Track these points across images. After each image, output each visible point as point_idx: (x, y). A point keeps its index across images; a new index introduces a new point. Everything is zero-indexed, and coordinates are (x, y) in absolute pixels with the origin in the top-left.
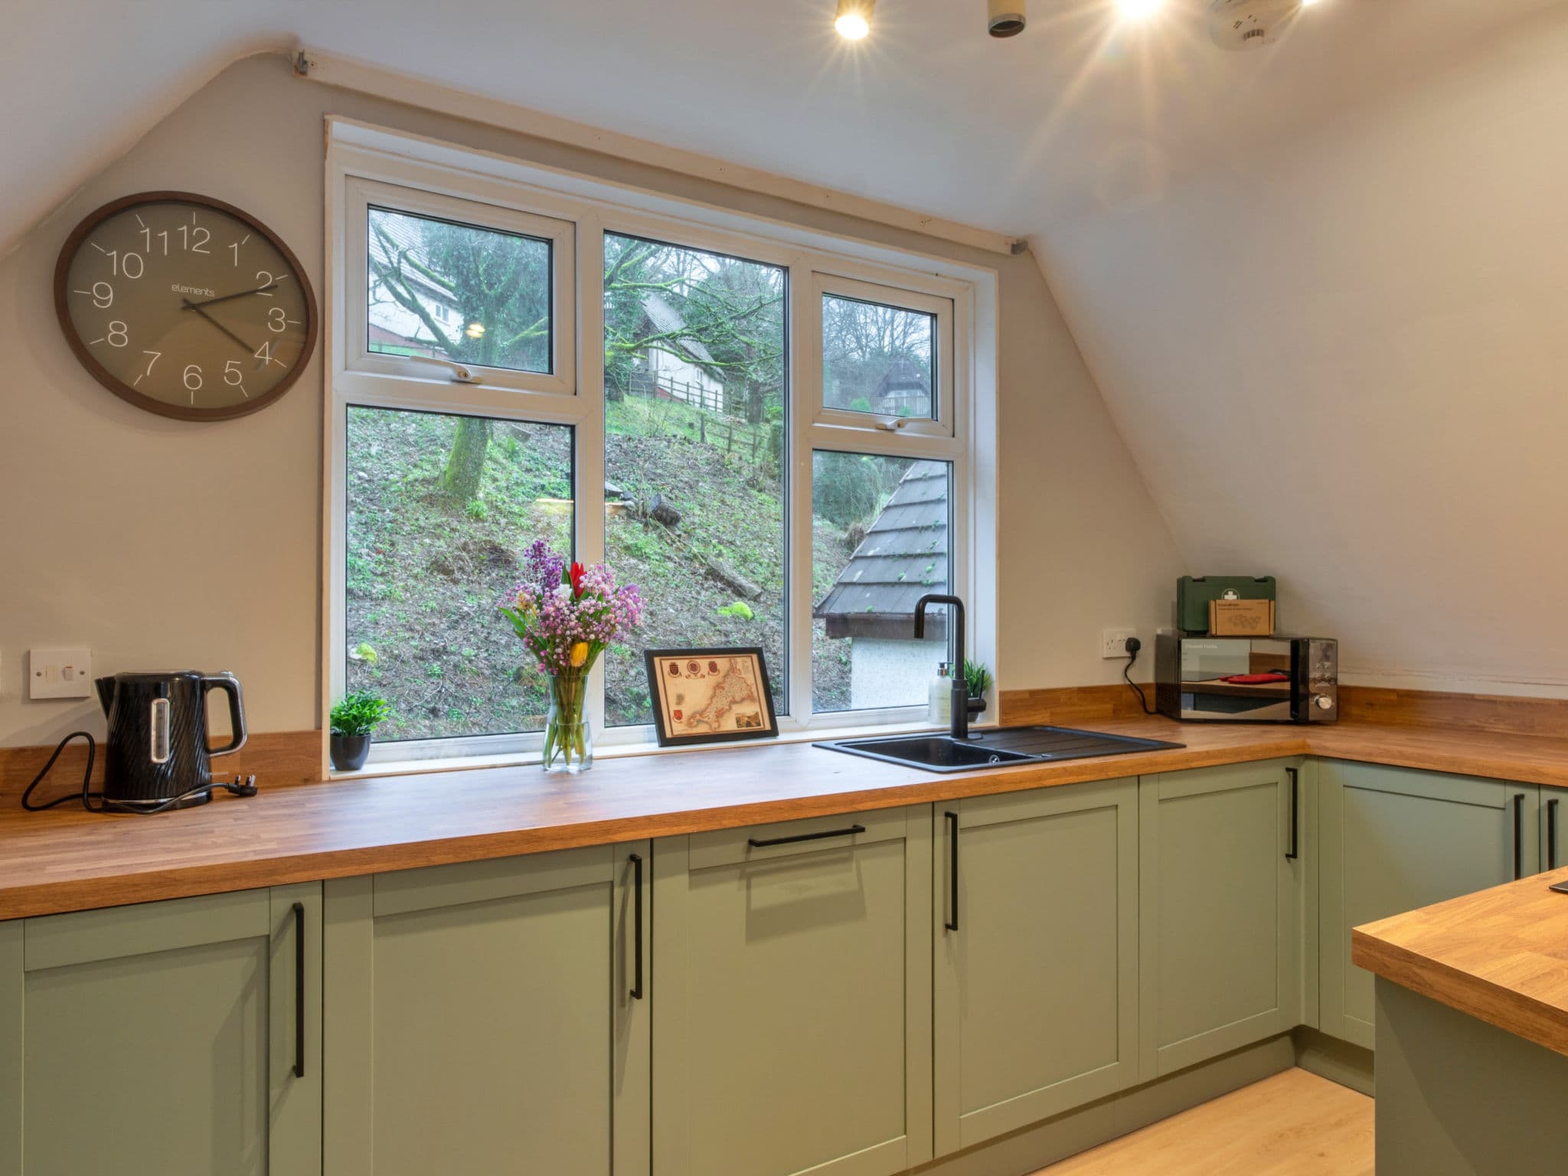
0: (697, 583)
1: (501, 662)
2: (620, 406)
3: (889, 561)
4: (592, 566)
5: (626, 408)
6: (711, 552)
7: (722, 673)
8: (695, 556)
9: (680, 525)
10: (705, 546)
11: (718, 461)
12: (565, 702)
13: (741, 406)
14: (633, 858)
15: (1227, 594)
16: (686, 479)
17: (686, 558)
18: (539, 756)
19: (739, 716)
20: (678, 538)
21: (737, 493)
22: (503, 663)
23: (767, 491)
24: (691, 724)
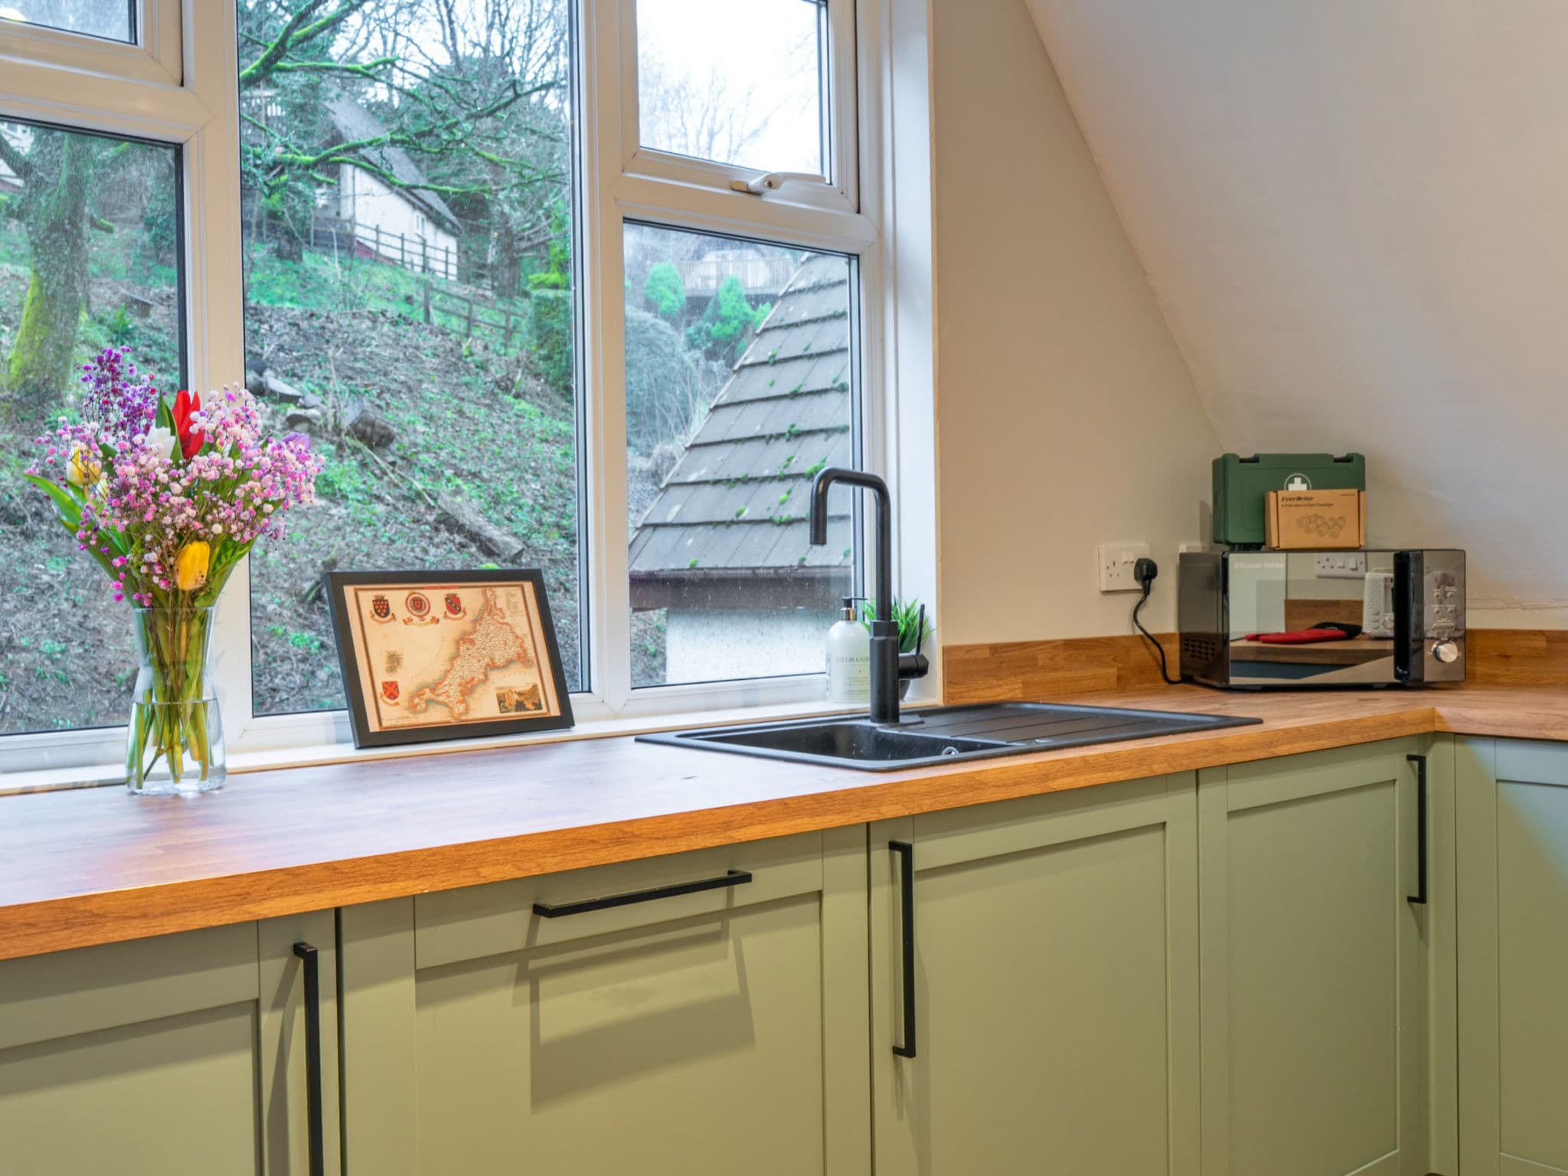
0: (422, 535)
1: (106, 662)
2: (296, 267)
3: (721, 489)
4: (215, 393)
5: (306, 271)
6: (444, 489)
7: (470, 617)
8: (419, 495)
9: (394, 446)
10: (434, 480)
11: (452, 350)
12: (167, 659)
13: (485, 272)
14: (299, 950)
15: (1292, 481)
16: (402, 378)
17: (405, 498)
18: (120, 772)
19: (501, 692)
20: (391, 468)
21: (483, 401)
22: (109, 664)
23: (528, 397)
24: (415, 706)
